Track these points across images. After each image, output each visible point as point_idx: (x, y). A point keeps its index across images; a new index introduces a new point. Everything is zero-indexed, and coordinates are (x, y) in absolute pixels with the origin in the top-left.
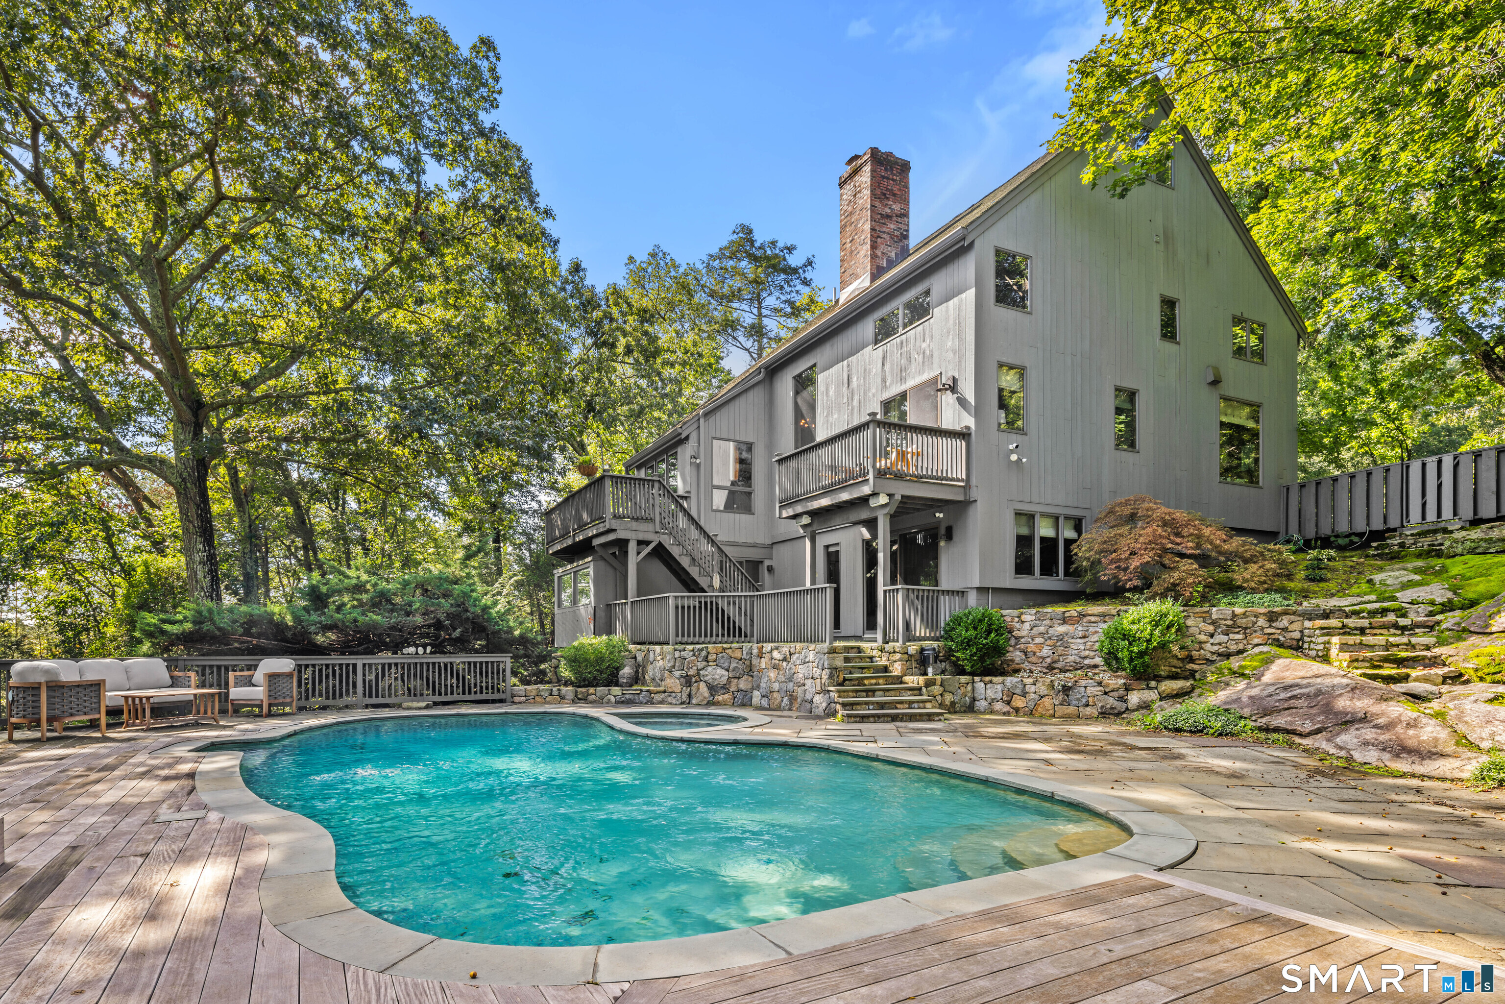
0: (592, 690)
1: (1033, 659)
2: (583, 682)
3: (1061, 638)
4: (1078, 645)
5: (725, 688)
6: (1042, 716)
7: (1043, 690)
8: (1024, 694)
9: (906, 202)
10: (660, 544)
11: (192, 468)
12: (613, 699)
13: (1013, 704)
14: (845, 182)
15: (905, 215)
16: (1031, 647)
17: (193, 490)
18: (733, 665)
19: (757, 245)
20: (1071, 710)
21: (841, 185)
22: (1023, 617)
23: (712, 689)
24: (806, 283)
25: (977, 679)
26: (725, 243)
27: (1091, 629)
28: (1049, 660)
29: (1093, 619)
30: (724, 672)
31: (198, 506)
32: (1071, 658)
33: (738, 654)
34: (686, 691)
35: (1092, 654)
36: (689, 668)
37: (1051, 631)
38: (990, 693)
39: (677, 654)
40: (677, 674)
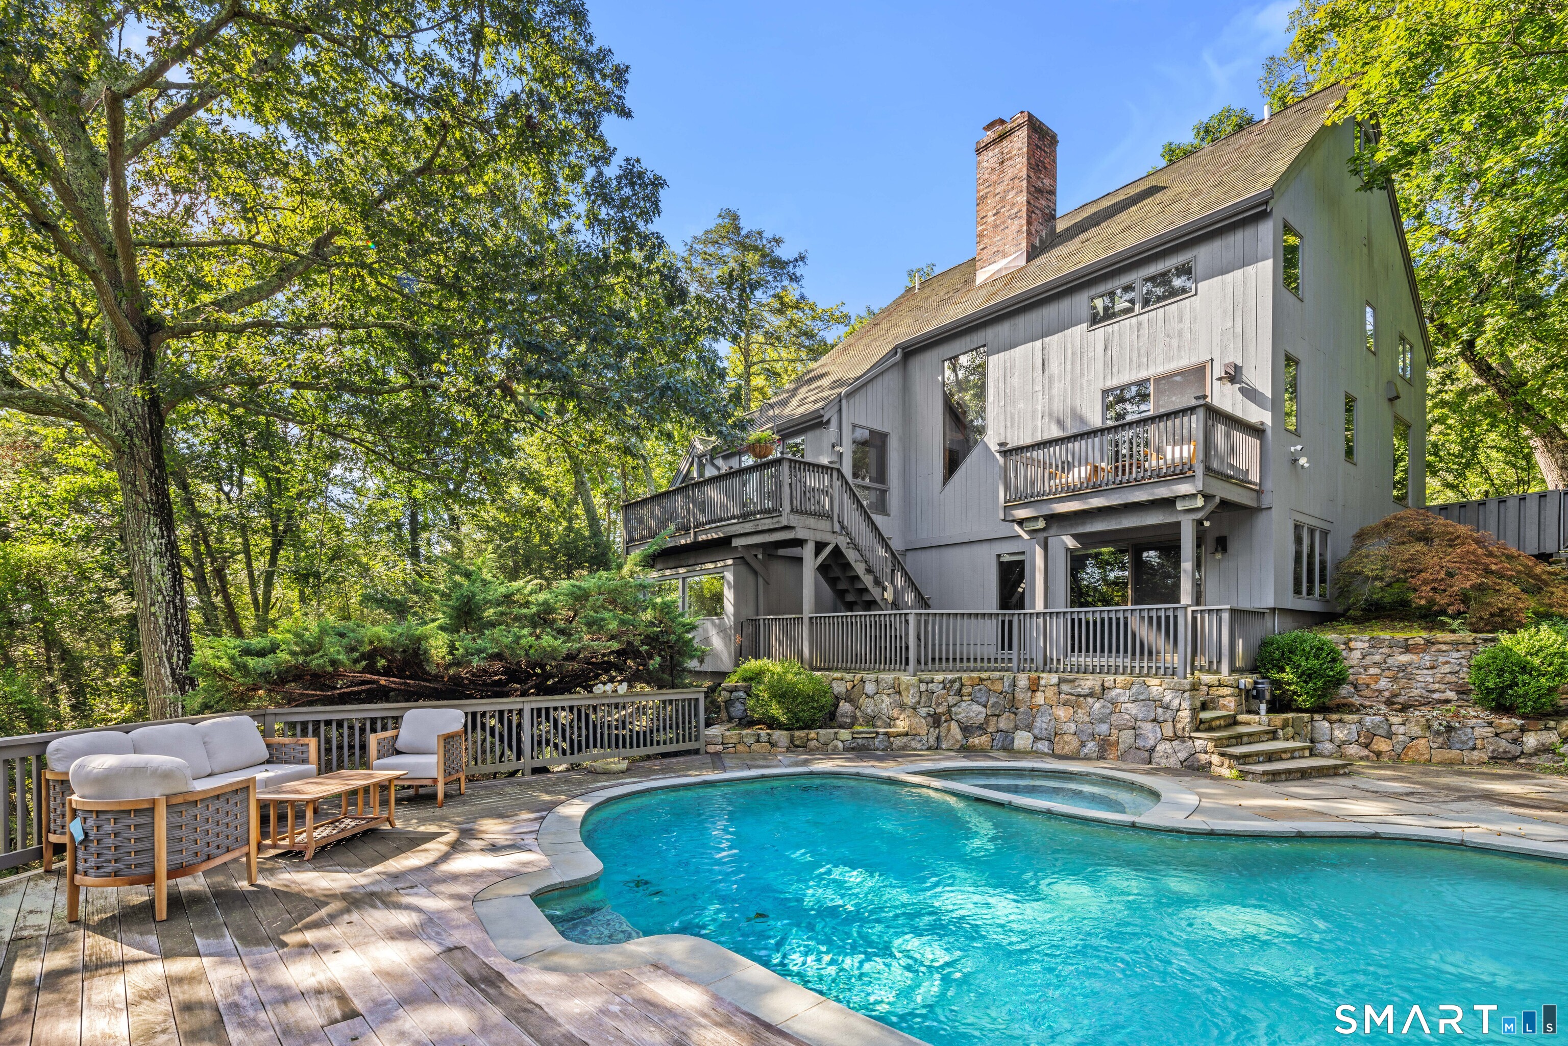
0: (813, 734)
1: (1367, 693)
2: (798, 723)
3: (1402, 668)
4: (1425, 677)
5: (982, 728)
6: (1414, 762)
7: (1416, 730)
8: (1390, 736)
9: (1054, 177)
10: (837, 546)
11: (142, 417)
12: (840, 745)
13: (1374, 746)
14: (986, 147)
15: (1053, 192)
16: (1363, 678)
17: (144, 449)
18: (992, 700)
19: (744, 232)
20: (1453, 754)
21: (979, 152)
22: (1352, 644)
23: (967, 730)
24: (794, 279)
25: (1317, 717)
26: (711, 226)
27: (1441, 659)
28: (1387, 694)
29: (1444, 647)
30: (981, 709)
31: (152, 472)
32: (1418, 692)
33: (998, 687)
34: (934, 733)
35: (1443, 687)
36: (938, 704)
37: (1390, 661)
38: (1340, 734)
39: (923, 687)
40: (923, 711)
